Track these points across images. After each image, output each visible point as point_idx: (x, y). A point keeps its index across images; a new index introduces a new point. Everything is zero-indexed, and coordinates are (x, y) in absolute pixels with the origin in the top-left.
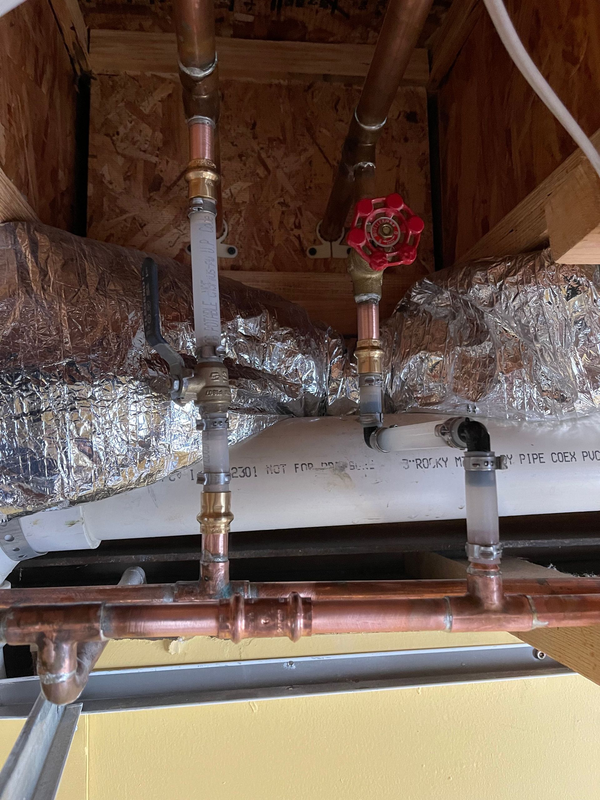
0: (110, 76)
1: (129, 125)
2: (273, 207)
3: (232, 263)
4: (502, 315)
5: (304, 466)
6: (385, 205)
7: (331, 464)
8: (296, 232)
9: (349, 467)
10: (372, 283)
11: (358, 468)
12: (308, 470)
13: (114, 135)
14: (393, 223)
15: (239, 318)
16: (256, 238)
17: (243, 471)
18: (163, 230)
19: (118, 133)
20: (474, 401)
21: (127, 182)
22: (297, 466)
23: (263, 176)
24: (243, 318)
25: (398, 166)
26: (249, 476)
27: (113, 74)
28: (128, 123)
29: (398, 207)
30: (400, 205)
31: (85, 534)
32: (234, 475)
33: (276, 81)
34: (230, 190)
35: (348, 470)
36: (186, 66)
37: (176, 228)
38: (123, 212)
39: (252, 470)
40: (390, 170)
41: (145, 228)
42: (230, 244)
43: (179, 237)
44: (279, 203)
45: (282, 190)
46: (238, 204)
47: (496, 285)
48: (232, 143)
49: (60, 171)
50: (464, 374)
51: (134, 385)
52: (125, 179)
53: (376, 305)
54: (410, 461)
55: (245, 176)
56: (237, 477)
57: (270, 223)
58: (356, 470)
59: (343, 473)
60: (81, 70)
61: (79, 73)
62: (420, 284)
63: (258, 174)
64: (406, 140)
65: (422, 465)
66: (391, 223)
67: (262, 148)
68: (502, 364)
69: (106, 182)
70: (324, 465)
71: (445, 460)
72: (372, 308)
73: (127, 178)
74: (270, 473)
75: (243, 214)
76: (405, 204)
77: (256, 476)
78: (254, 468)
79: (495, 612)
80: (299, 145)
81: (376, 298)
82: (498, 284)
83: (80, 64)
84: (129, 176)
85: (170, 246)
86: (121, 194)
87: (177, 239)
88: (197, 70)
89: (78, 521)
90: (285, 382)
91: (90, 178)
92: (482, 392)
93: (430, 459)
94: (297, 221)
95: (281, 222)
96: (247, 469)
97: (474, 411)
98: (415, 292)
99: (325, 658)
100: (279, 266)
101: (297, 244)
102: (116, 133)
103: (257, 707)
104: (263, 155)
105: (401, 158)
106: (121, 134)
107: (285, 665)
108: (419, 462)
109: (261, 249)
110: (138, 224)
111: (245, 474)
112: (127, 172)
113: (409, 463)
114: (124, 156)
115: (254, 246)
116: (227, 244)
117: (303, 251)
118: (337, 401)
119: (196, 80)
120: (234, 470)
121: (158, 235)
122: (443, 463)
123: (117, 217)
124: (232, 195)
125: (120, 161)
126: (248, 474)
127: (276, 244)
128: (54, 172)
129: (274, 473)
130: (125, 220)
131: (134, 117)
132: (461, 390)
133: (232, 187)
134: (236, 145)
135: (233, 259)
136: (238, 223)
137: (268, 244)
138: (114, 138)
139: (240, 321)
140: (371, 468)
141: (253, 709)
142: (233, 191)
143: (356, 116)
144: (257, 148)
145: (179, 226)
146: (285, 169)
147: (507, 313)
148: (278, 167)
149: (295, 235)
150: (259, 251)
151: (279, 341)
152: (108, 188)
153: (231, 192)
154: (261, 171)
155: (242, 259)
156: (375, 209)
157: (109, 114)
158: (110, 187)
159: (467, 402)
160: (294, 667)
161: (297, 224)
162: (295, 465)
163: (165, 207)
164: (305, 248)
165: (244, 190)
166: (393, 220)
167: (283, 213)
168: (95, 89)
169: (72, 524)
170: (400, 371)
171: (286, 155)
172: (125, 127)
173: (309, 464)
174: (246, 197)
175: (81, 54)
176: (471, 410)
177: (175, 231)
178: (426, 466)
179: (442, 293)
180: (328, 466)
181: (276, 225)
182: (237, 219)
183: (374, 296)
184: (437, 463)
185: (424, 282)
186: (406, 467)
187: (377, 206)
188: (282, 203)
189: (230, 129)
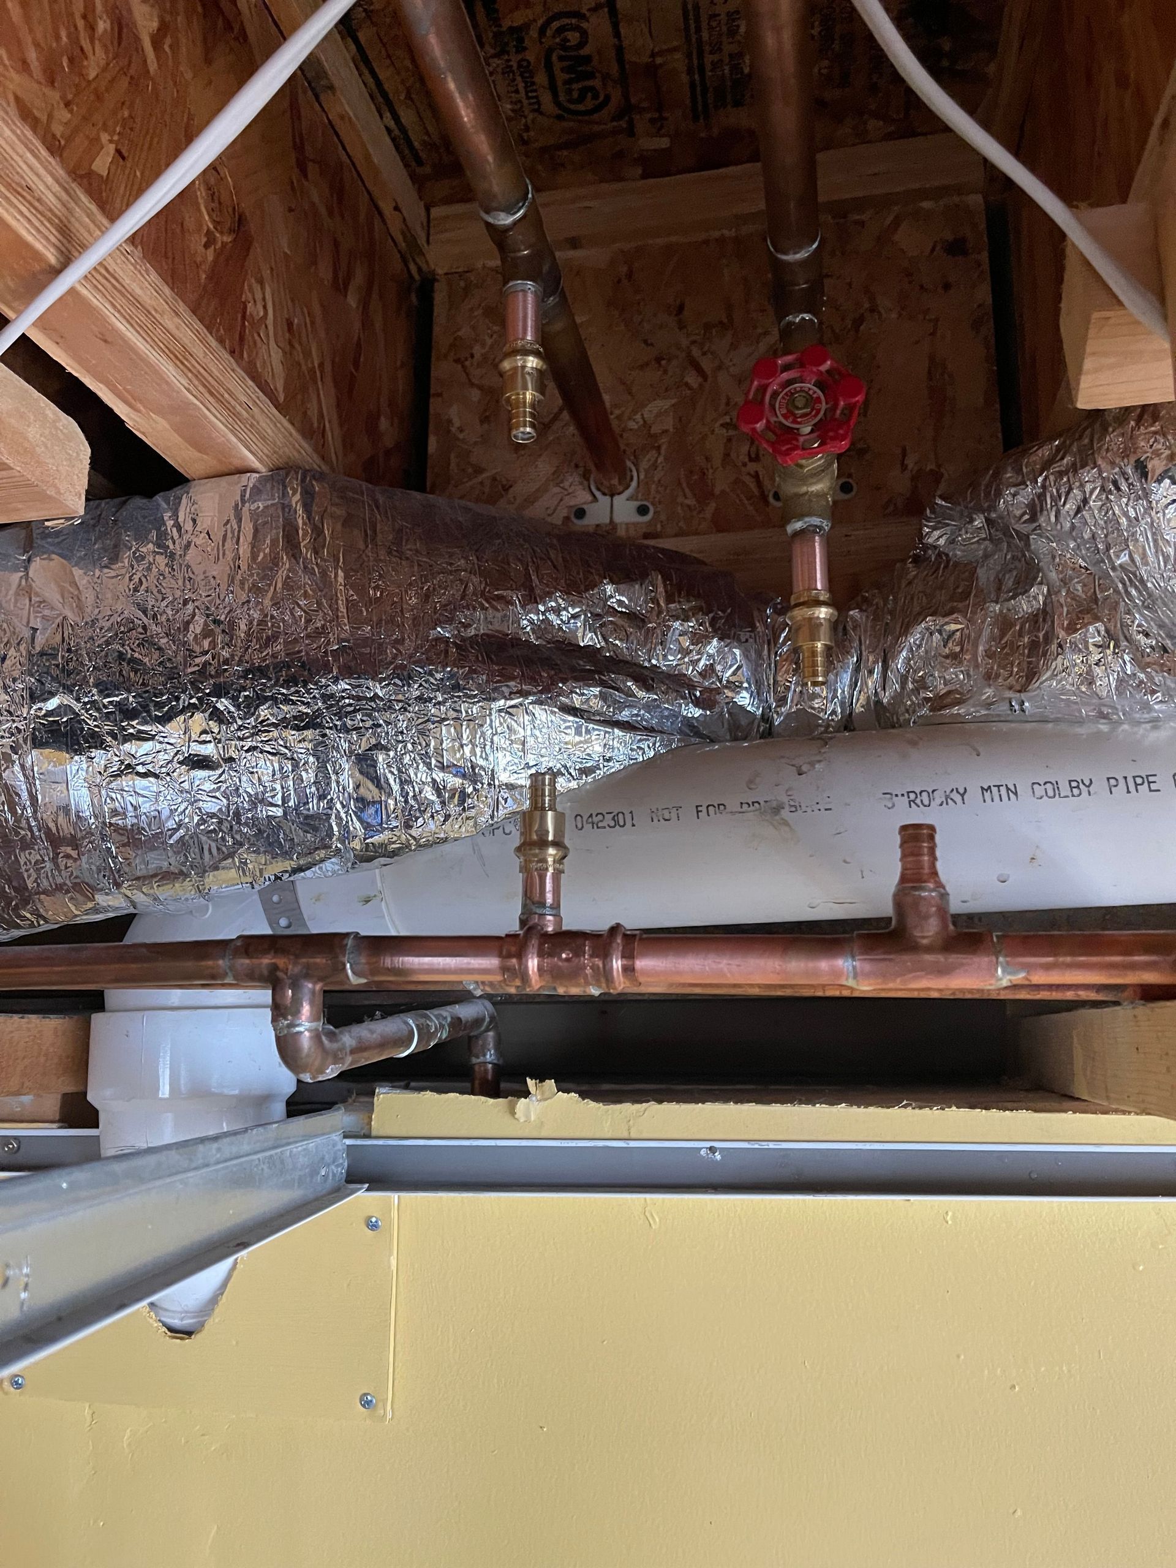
0: (460, 275)
1: (489, 341)
2: (713, 432)
3: (644, 530)
4: (1054, 533)
5: (711, 808)
6: (801, 363)
7: (756, 804)
8: (752, 467)
9: (787, 808)
10: (810, 501)
11: (804, 809)
12: (718, 815)
13: (466, 359)
14: (815, 392)
15: (608, 584)
16: (684, 485)
17: (613, 819)
18: (538, 490)
19: (472, 356)
20: (1020, 691)
21: (486, 426)
22: (699, 809)
23: (695, 386)
24: (613, 584)
25: (933, 334)
26: (623, 826)
27: (466, 270)
28: (486, 338)
29: (820, 364)
30: (824, 361)
31: (387, 918)
32: (600, 825)
33: (716, 234)
34: (642, 415)
35: (785, 813)
36: (487, 212)
37: (557, 485)
38: (479, 470)
39: (628, 817)
40: (917, 342)
41: (511, 490)
42: (641, 500)
43: (561, 500)
44: (722, 425)
45: (728, 404)
46: (654, 437)
47: (1037, 482)
48: (645, 342)
49: (383, 419)
50: (1003, 649)
51: (436, 679)
52: (482, 422)
53: (820, 536)
54: (897, 795)
55: (667, 390)
56: (605, 827)
57: (707, 459)
58: (800, 812)
59: (777, 818)
60: (420, 270)
61: (417, 277)
62: (933, 512)
63: (687, 384)
64: (947, 287)
65: (918, 801)
66: (811, 392)
67: (694, 342)
68: (1061, 620)
69: (453, 429)
70: (745, 806)
71: (962, 791)
72: (814, 542)
73: (485, 420)
74: (655, 820)
75: (663, 451)
76: (832, 359)
77: (633, 825)
78: (631, 812)
79: (929, 949)
80: (755, 327)
81: (819, 524)
82: (1040, 480)
83: (416, 264)
84: (487, 417)
85: (549, 515)
86: (476, 443)
87: (559, 503)
88: (502, 215)
89: (375, 896)
90: (692, 687)
91: (431, 427)
92: (1032, 674)
93: (933, 791)
94: (753, 449)
95: (727, 455)
96: (621, 816)
97: (1023, 711)
98: (927, 527)
99: (772, 1145)
100: (720, 525)
101: (752, 485)
102: (468, 356)
103: (657, 1220)
104: (696, 352)
105: (937, 320)
106: (477, 356)
107: (703, 1152)
108: (912, 796)
109: (691, 501)
110: (500, 487)
111: (617, 823)
112: (485, 410)
113: (895, 798)
114: (480, 388)
115: (680, 499)
116: (637, 500)
117: (764, 497)
118: (788, 716)
119: (506, 229)
120: (600, 817)
121: (530, 500)
122: (958, 798)
123: (470, 480)
124: (645, 422)
125: (475, 395)
126: (622, 823)
127: (717, 491)
128: (372, 421)
129: (662, 820)
130: (481, 483)
131: (496, 328)
132: (997, 676)
133: (646, 412)
134: (652, 345)
135: (646, 523)
136: (655, 466)
137: (704, 494)
138: (467, 363)
139: (609, 589)
140: (826, 810)
141: (652, 1222)
142: (645, 416)
143: (769, 243)
144: (685, 342)
145: (562, 481)
146: (731, 369)
147: (1059, 527)
148: (719, 368)
149: (749, 474)
150: (689, 506)
151: (677, 619)
152: (458, 439)
153: (643, 418)
154: (692, 379)
155: (662, 522)
156: (782, 372)
157: (459, 330)
158: (461, 436)
159: (1009, 694)
160: (718, 1156)
161: (753, 456)
162: (697, 807)
163: (540, 455)
164: (766, 493)
165: (666, 411)
166: (815, 388)
167: (729, 440)
168: (440, 296)
169: (367, 901)
170: (895, 657)
171: (734, 346)
172: (483, 345)
173: (719, 805)
174: (669, 423)
175: (414, 248)
176: (1017, 707)
177: (556, 490)
178: (926, 802)
179: (972, 521)
180: (752, 808)
181: (717, 461)
182: (653, 459)
183: (816, 521)
184: (947, 797)
185: (937, 504)
186: (890, 805)
187: (787, 368)
188: (727, 424)
189: (642, 320)
